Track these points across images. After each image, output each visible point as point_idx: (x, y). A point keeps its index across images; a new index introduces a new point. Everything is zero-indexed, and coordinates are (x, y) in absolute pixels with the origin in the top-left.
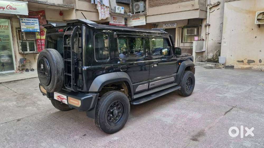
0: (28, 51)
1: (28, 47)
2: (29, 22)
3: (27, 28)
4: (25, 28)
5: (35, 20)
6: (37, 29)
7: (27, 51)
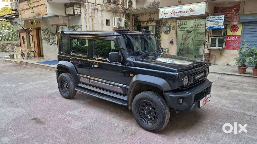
0: (217, 47)
1: (217, 43)
2: (214, 20)
3: (211, 25)
4: (210, 25)
5: (220, 17)
6: (221, 26)
7: (215, 47)
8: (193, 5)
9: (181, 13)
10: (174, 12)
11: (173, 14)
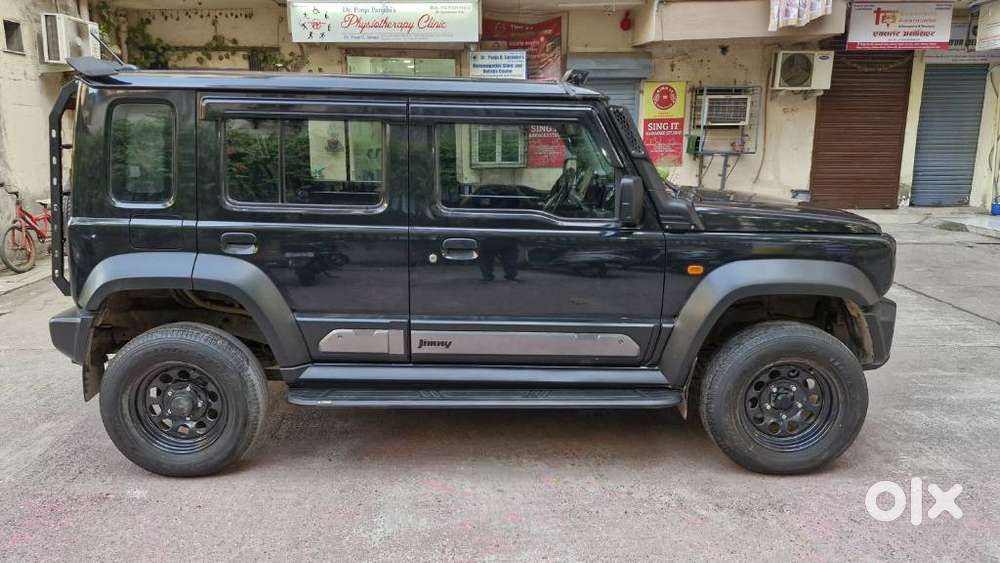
0: (499, 161)
1: (499, 149)
2: (494, 66)
5: (514, 57)
8: (434, 5)
9: (386, 30)
10: (358, 21)
11: (354, 29)
